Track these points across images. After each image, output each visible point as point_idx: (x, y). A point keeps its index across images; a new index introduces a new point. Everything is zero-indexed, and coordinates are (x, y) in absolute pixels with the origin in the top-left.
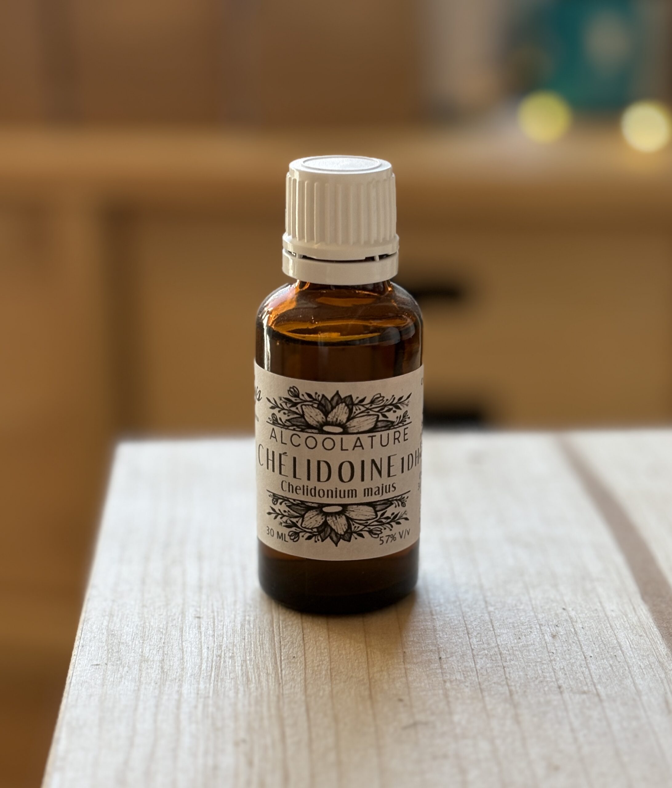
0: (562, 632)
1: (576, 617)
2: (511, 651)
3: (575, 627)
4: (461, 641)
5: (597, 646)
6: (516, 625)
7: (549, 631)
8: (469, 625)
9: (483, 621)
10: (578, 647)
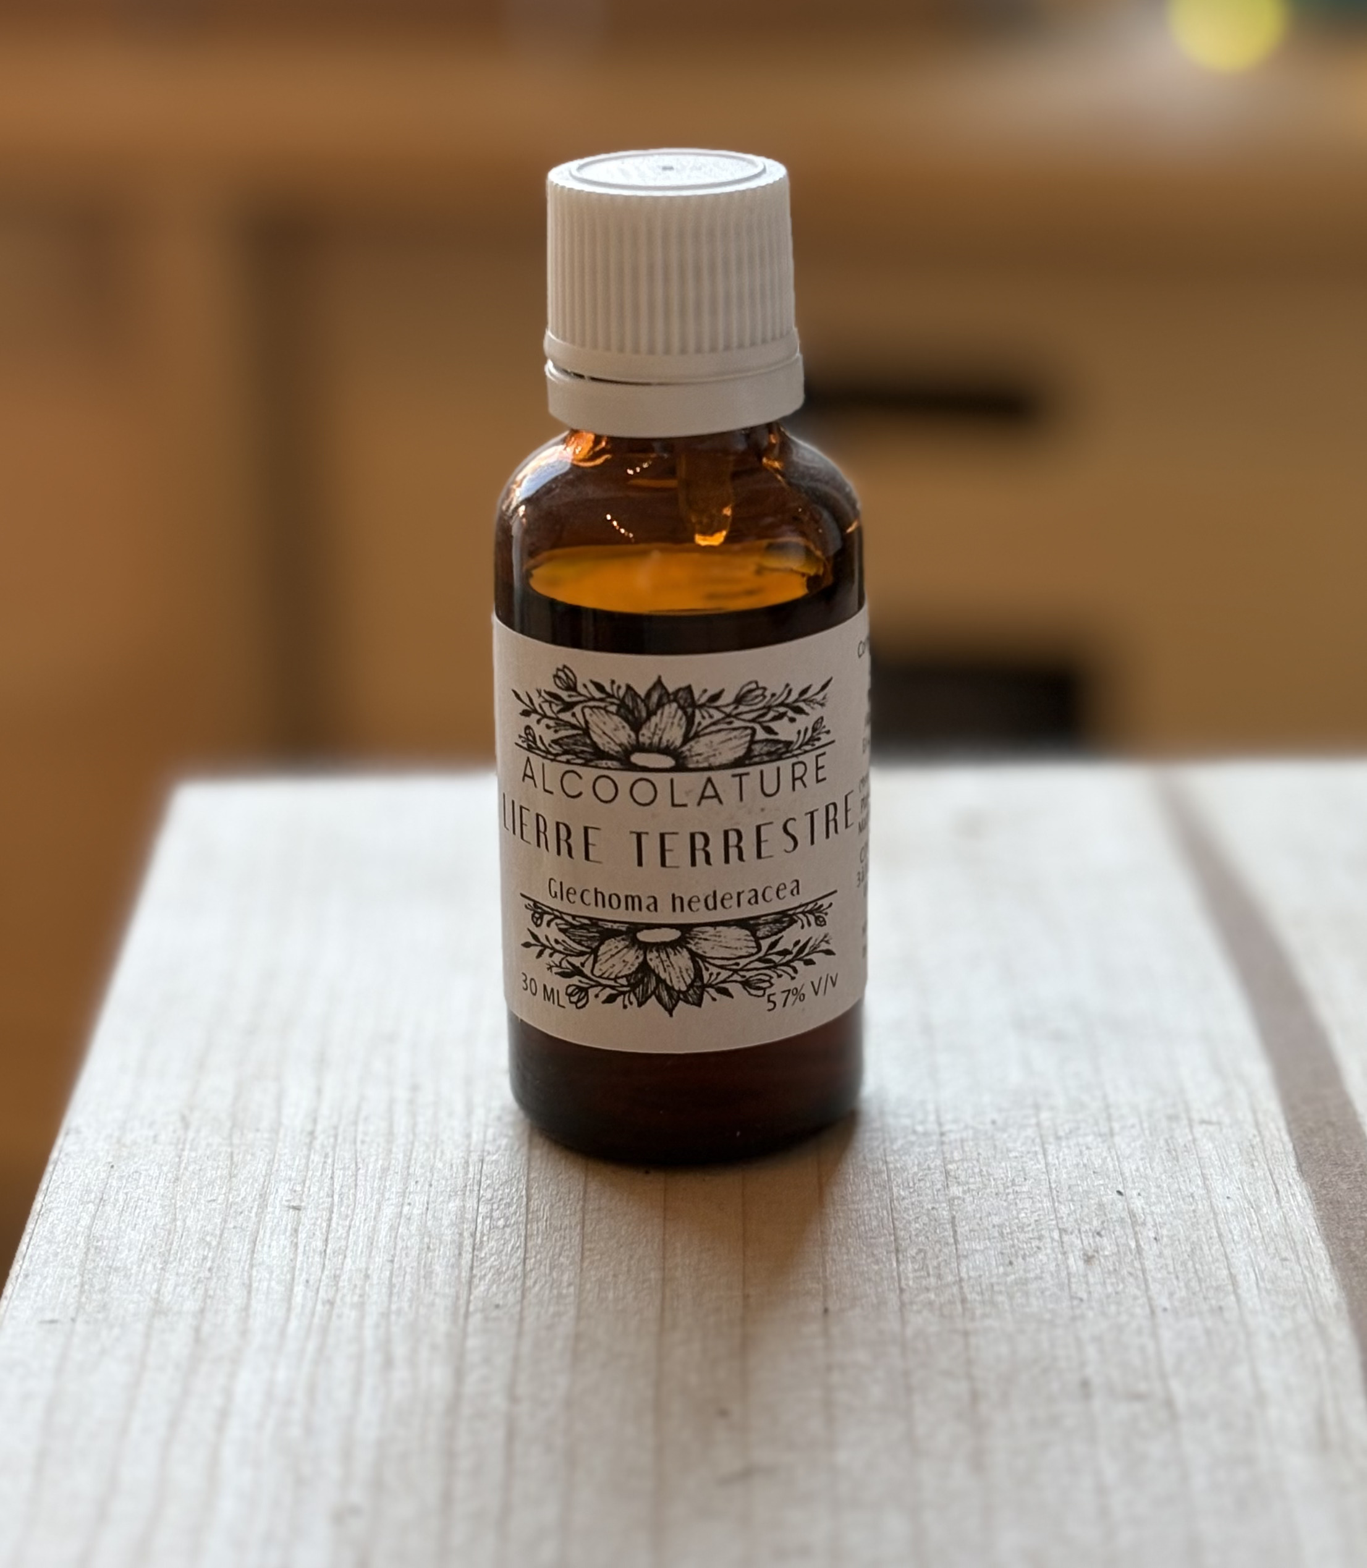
0: (1109, 1248)
1: (1144, 1214)
2: (987, 1297)
3: (1140, 1235)
4: (881, 1269)
5: (1182, 1284)
6: (1008, 1230)
7: (1081, 1246)
8: (901, 1230)
9: (935, 1220)
10: (1138, 1287)
